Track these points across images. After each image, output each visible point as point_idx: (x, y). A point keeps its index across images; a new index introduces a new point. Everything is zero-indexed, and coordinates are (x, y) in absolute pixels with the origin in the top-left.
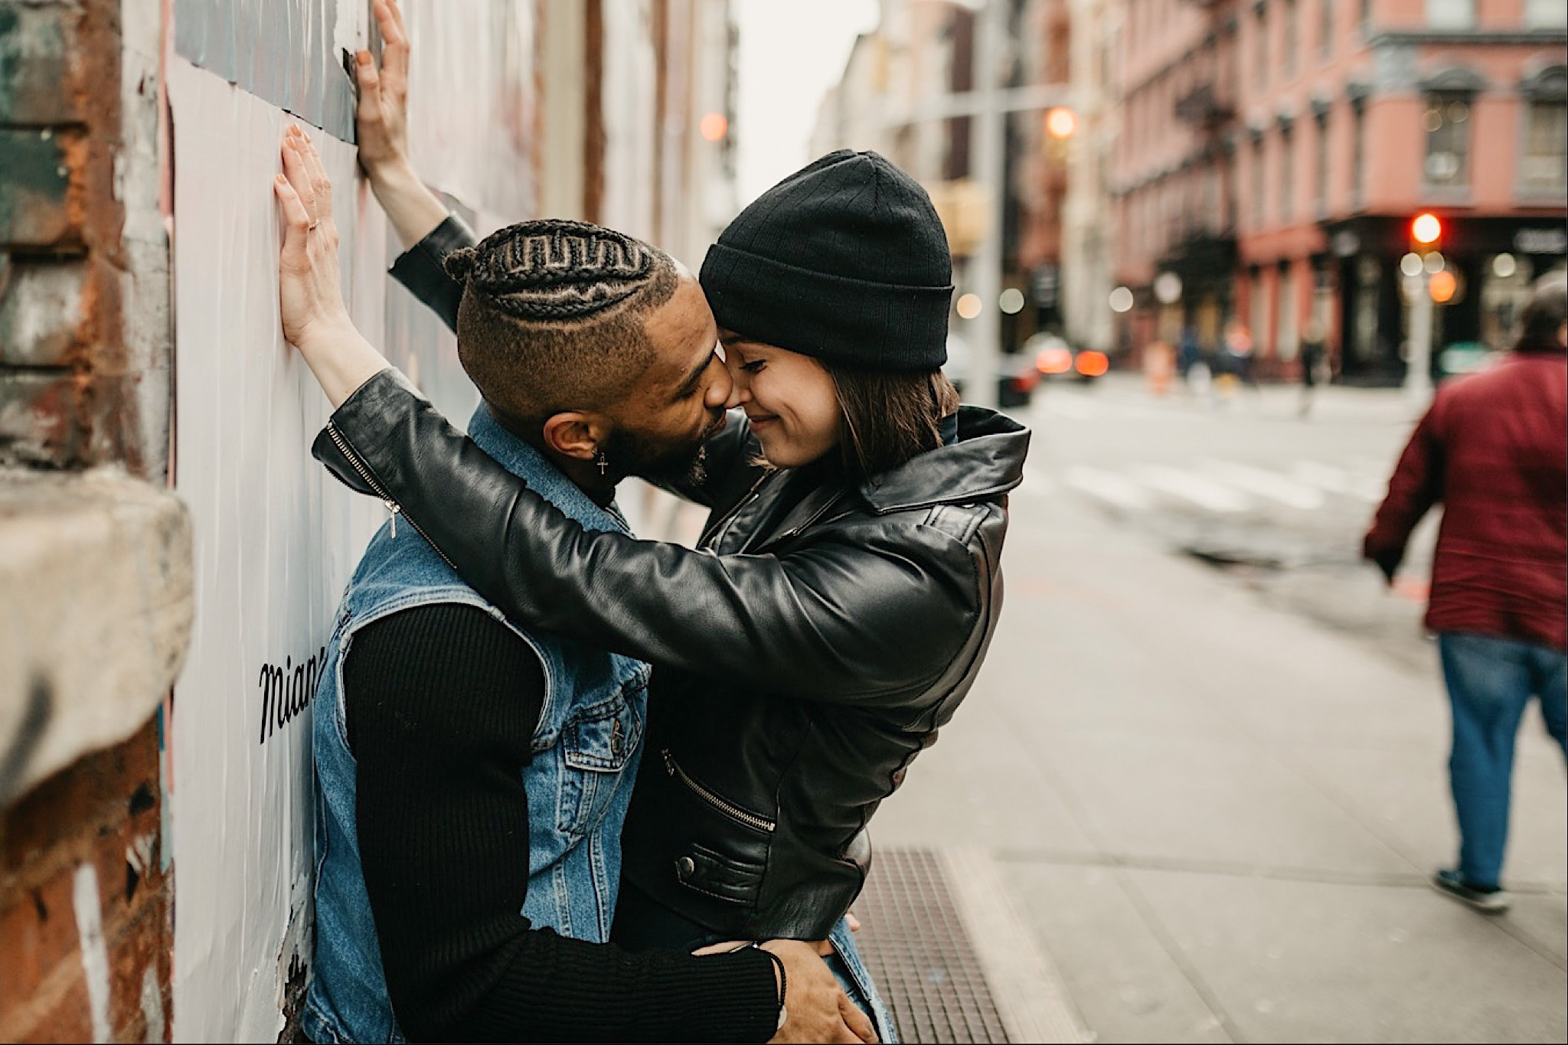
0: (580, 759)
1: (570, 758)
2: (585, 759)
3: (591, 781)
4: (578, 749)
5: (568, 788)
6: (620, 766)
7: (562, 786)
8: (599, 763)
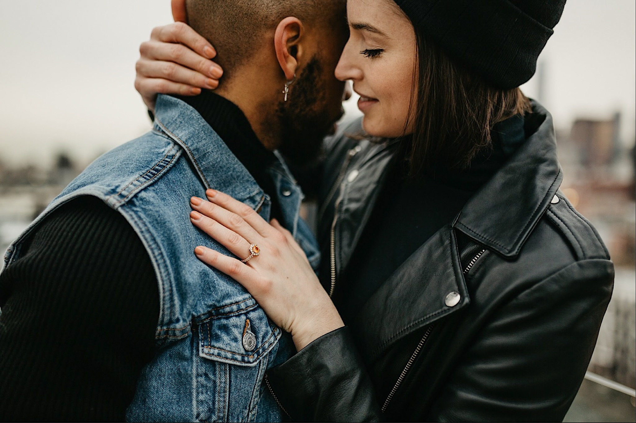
0: (212, 351)
1: (203, 349)
2: (216, 351)
3: (222, 373)
4: (210, 342)
5: (202, 380)
6: (253, 362)
7: (197, 377)
8: (229, 355)
